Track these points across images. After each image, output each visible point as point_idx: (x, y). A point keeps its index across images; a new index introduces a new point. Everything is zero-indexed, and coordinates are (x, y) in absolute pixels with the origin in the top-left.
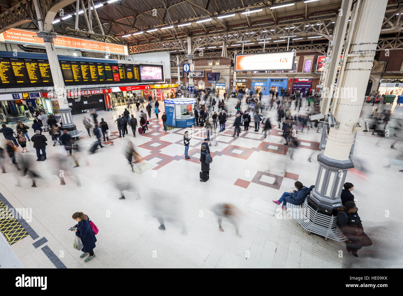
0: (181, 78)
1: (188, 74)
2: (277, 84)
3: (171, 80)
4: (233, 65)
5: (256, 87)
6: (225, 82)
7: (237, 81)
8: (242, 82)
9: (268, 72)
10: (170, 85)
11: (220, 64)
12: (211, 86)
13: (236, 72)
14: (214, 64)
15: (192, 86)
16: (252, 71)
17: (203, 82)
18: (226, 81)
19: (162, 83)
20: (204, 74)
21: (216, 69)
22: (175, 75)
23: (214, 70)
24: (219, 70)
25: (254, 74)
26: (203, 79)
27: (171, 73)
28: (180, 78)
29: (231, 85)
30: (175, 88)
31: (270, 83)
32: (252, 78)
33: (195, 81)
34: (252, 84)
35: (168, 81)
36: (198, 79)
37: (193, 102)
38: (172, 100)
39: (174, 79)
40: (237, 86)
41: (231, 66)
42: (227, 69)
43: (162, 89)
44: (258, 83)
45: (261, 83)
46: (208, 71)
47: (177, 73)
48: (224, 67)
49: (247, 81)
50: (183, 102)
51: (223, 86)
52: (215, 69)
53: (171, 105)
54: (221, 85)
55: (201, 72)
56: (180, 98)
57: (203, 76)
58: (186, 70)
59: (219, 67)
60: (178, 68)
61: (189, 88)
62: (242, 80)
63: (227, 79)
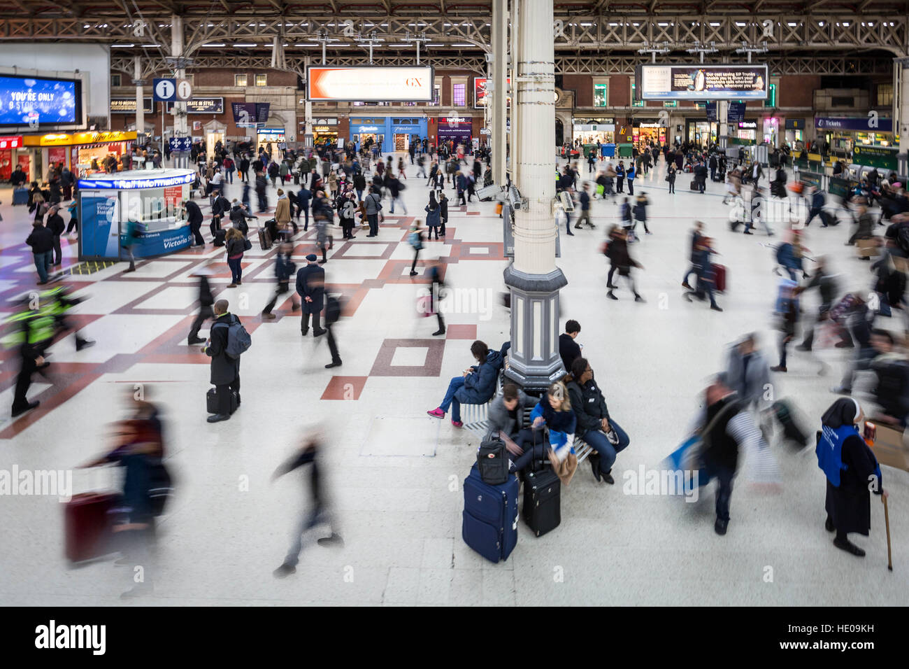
0: (147, 117)
1: (171, 105)
2: (406, 129)
3: (109, 121)
4: (302, 86)
5: (361, 135)
6: (284, 126)
7: (314, 121)
8: (327, 125)
9: (384, 104)
10: (106, 134)
11: (269, 84)
12: (245, 135)
13: (310, 103)
14: (251, 83)
15: (184, 136)
16: (350, 102)
17: (220, 125)
18: (286, 121)
19: (76, 131)
20: (222, 105)
21: (258, 95)
22: (125, 106)
23: (252, 97)
24: (265, 97)
25: (355, 107)
26: (220, 118)
27: (112, 100)
28: (145, 114)
29: (301, 132)
30: (123, 144)
31: (391, 126)
32: (351, 115)
33: (195, 123)
34: (352, 129)
35: (98, 124)
36: (206, 117)
37: (187, 179)
38: (109, 177)
39: (122, 120)
40: (315, 134)
41: (299, 90)
42: (287, 95)
43: (73, 146)
44: (365, 126)
45: (373, 126)
46: (235, 99)
47: (134, 103)
48: (278, 90)
49: (339, 122)
50: (153, 180)
51: (280, 134)
52: (254, 95)
53: (102, 194)
54: (273, 131)
55: (213, 100)
56: (142, 171)
57: (219, 111)
58: (165, 95)
59: (267, 91)
60: (139, 90)
61: (173, 143)
62: (327, 121)
63: (289, 119)
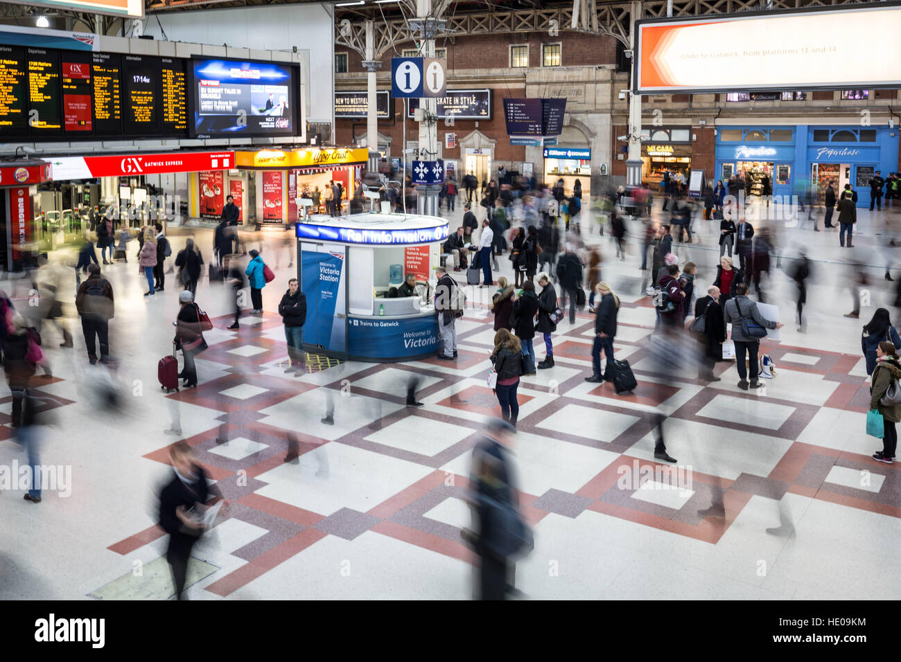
0: (382, 123)
1: (414, 104)
2: (844, 152)
3: (333, 131)
4: (624, 64)
5: (740, 166)
6: (589, 143)
7: (646, 135)
8: (669, 143)
9: (795, 95)
10: (330, 151)
11: (566, 61)
12: (523, 160)
13: (640, 96)
14: (535, 62)
15: (433, 158)
16: (718, 94)
17: (484, 140)
18: (594, 135)
19: (293, 145)
20: (488, 103)
21: (547, 83)
22: (353, 107)
23: (536, 87)
24: (558, 87)
25: (729, 105)
26: (485, 127)
27: (337, 96)
28: (379, 120)
29: (621, 157)
30: (351, 168)
31: (808, 147)
32: (719, 122)
33: (447, 135)
34: (722, 152)
35: (319, 136)
36: (464, 126)
37: (437, 234)
38: (334, 222)
39: (350, 128)
40: (645, 160)
41: (618, 71)
42: (596, 82)
43: (290, 169)
44: (749, 146)
45: (767, 146)
46: (509, 91)
47: (363, 100)
48: (581, 72)
49: (694, 137)
50: (389, 231)
51: (582, 158)
52: (539, 83)
53: (327, 248)
54: (570, 154)
55: (476, 94)
56: (376, 216)
57: (485, 115)
58: (408, 87)
59: (561, 75)
60: (372, 77)
61: (417, 170)
62: (670, 135)
63: (598, 130)
